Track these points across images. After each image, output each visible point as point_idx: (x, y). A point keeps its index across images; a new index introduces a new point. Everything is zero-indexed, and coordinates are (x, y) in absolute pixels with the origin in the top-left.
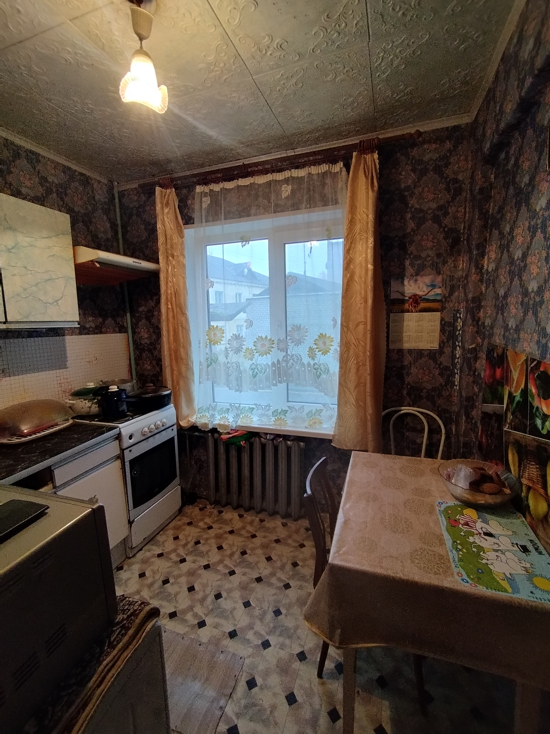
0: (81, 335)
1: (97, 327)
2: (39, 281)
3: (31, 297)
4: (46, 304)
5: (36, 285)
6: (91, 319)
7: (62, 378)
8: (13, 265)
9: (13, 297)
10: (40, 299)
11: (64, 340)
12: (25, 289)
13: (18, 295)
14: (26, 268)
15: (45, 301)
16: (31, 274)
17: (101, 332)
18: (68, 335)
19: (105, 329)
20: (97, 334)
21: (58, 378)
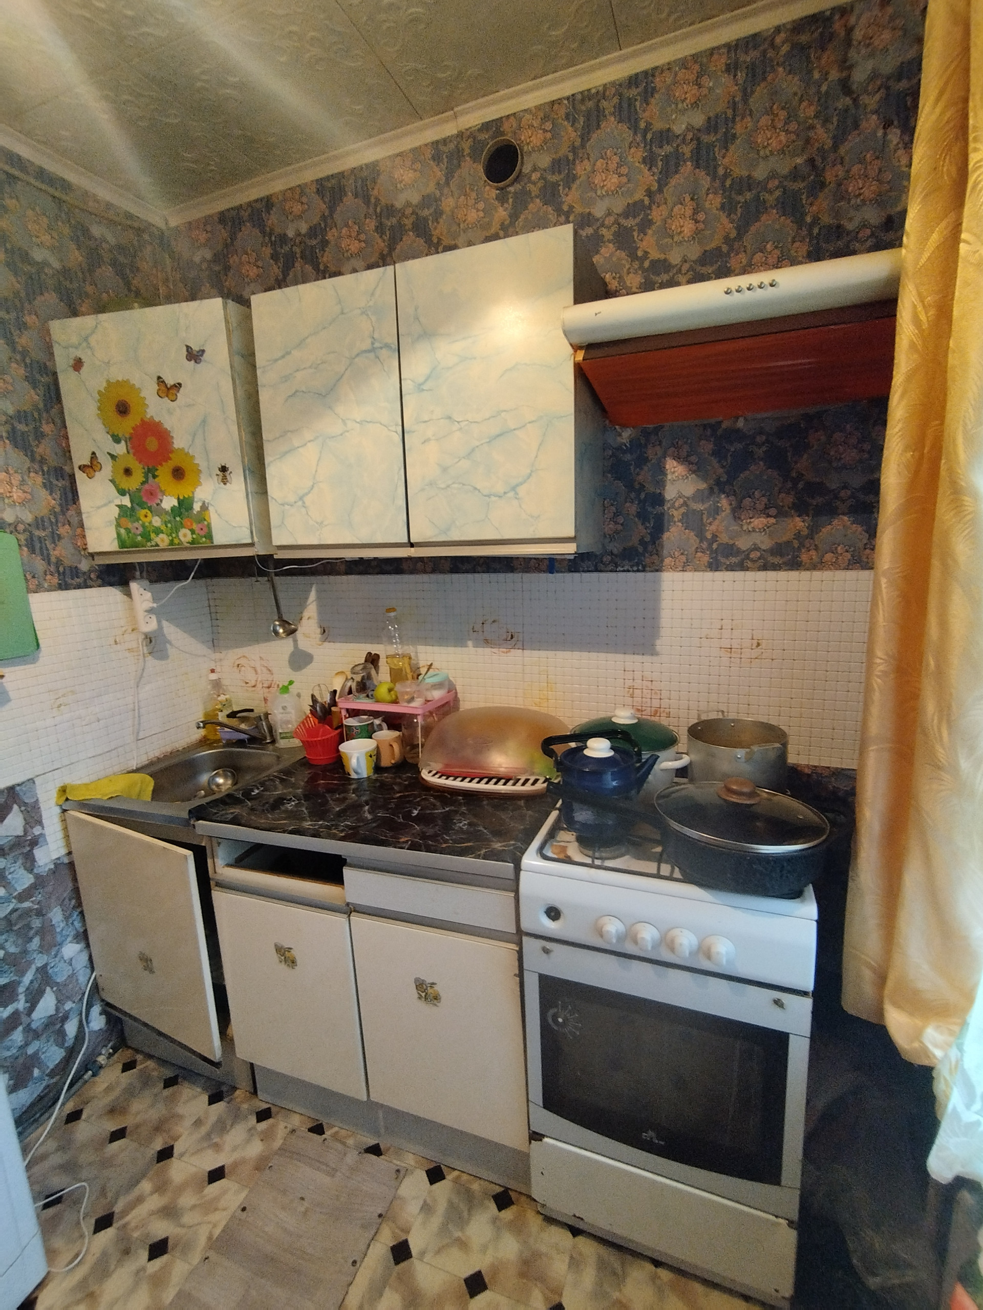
0: (717, 569)
1: (778, 550)
2: (477, 443)
3: (456, 486)
4: (487, 498)
5: (469, 456)
6: (759, 522)
7: (638, 675)
8: (426, 419)
9: (423, 490)
10: (475, 489)
11: (657, 582)
12: (445, 470)
13: (432, 484)
14: (449, 418)
15: (486, 492)
16: (460, 429)
17: (795, 565)
18: (674, 568)
19: (813, 553)
20: (776, 568)
21: (629, 675)
